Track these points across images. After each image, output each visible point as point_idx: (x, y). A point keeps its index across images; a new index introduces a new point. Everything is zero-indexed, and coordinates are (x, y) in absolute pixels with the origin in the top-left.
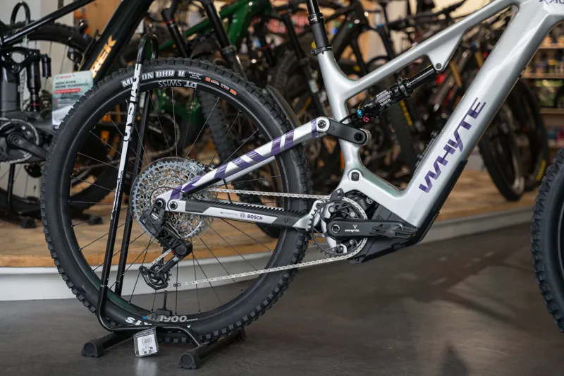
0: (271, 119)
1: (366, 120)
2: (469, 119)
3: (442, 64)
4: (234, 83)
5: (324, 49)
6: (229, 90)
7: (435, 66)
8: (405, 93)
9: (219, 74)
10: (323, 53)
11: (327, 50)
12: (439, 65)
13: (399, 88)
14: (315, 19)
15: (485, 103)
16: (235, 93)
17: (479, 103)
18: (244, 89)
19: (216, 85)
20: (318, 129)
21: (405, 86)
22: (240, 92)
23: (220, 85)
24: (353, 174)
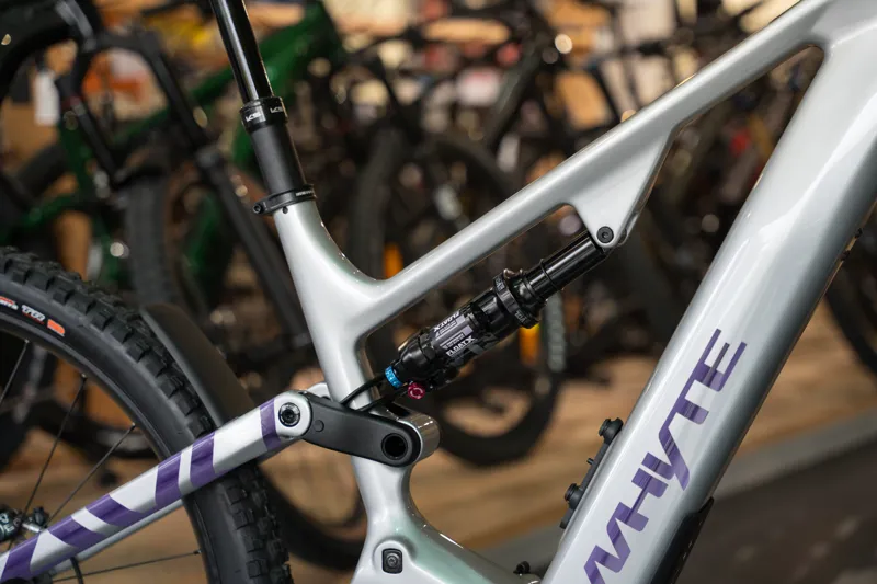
0: (159, 400)
1: (416, 392)
2: (698, 394)
3: (616, 230)
4: (55, 303)
5: (287, 197)
6: (45, 321)
7: (594, 232)
8: (518, 314)
9: (16, 278)
10: (285, 210)
11: (298, 200)
12: (605, 233)
13: (499, 300)
14: (259, 114)
15: (743, 346)
16: (61, 331)
17: (726, 346)
18: (83, 319)
19: (10, 309)
20: (280, 427)
21: (515, 292)
22: (74, 327)
23: (20, 309)
24: (385, 552)
